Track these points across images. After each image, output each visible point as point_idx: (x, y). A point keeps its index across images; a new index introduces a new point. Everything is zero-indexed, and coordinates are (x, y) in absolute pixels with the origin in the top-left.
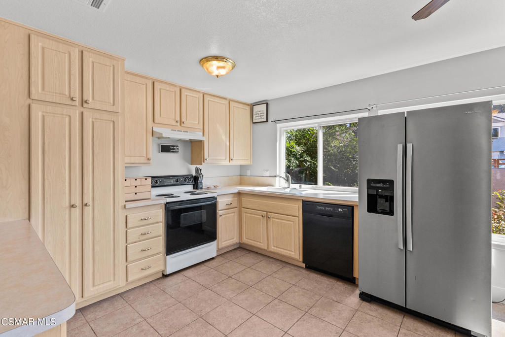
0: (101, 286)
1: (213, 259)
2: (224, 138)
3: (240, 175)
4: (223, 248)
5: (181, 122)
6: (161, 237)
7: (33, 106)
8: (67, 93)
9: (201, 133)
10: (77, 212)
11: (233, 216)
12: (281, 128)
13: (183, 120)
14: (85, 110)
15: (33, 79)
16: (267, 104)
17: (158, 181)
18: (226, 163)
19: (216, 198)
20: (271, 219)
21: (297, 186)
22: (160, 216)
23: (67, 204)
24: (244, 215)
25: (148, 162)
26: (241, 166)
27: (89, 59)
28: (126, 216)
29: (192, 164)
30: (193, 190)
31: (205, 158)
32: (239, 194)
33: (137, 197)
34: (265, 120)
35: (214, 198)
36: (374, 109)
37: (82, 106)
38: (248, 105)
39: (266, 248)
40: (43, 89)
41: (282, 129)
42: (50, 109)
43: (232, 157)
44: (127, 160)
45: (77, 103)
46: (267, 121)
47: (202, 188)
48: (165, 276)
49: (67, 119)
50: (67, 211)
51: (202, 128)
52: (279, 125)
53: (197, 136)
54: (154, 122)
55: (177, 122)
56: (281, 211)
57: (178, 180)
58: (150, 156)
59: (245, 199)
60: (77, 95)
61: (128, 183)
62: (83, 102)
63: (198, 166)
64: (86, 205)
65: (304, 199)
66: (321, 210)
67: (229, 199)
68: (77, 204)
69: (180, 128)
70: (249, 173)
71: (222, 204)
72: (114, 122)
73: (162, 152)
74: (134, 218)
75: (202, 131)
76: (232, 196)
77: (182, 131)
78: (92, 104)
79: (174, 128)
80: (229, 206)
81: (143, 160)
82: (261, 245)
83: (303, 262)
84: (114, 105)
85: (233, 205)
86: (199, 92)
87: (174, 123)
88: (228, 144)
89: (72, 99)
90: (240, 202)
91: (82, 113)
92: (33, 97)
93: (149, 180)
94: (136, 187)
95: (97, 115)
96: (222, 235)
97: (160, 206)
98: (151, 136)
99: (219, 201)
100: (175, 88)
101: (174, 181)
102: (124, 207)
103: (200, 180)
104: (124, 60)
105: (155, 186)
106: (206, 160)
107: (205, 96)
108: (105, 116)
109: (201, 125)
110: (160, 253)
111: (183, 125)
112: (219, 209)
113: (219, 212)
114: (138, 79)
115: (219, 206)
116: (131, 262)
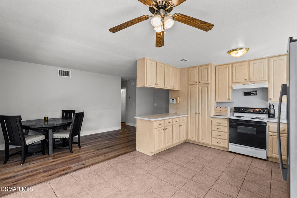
4: (274, 158)
7: (189, 86)
8: (195, 81)
22: (226, 123)
28: (212, 120)
33: (221, 115)
35: (265, 123)
40: (191, 81)
42: (192, 86)
48: (230, 152)
49: (195, 88)
50: (195, 114)
53: (262, 85)
54: (232, 82)
55: (246, 80)
69: (249, 83)
74: (215, 122)
77: (246, 84)
78: (201, 82)
79: (244, 83)
81: (227, 100)
84: (208, 81)
87: (244, 81)
91: (199, 86)
95: (203, 85)
96: (273, 149)
97: (226, 119)
98: (230, 89)
99: (270, 125)
100: (245, 63)
101: (251, 111)
102: (211, 117)
103: (271, 112)
104: (211, 64)
105: (238, 112)
106: (271, 99)
107: (270, 59)
108: (205, 85)
109: (266, 78)
110: (225, 140)
111: (250, 81)
112: (270, 131)
113: (270, 133)
114: (225, 66)
115: (270, 129)
116: (213, 137)
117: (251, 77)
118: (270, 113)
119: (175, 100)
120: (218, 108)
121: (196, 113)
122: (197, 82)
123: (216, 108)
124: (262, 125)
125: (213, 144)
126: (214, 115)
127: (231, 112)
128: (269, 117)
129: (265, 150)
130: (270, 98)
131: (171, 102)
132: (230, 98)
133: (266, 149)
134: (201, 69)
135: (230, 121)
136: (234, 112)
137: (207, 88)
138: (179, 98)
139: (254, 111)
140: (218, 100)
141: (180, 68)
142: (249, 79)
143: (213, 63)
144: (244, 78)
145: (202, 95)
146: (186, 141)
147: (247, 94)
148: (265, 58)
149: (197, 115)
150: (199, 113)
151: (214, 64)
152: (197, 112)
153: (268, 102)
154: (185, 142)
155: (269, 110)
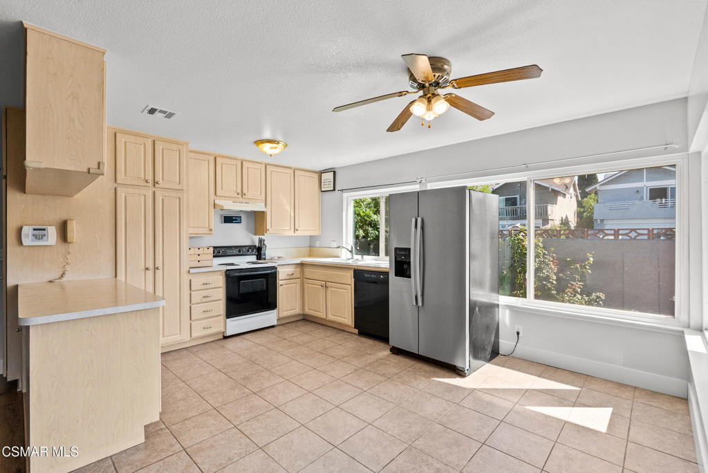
0: (170, 338)
1: (273, 326)
2: (288, 208)
3: (310, 247)
4: (283, 318)
5: (243, 194)
6: (221, 301)
7: (118, 189)
8: (143, 177)
9: (263, 204)
10: (150, 273)
11: (296, 286)
12: (347, 198)
13: (244, 192)
14: (156, 189)
15: (118, 167)
16: (334, 172)
17: (219, 252)
18: (291, 233)
19: (276, 268)
20: (329, 289)
21: (359, 257)
22: (220, 281)
23: (143, 267)
24: (306, 285)
25: (210, 232)
26: (311, 236)
27: (159, 147)
29: (255, 234)
30: (256, 261)
31: (268, 228)
32: (302, 265)
33: (199, 265)
34: (332, 189)
36: (423, 181)
37: (154, 186)
38: (317, 173)
39: (325, 317)
40: (125, 175)
41: (349, 198)
42: (130, 190)
43: (297, 227)
44: (191, 231)
45: (150, 184)
46: (334, 190)
47: (265, 259)
48: (225, 337)
49: (143, 197)
50: (143, 272)
51: (264, 199)
52: (345, 195)
53: (259, 207)
54: (216, 194)
55: (238, 194)
56: (337, 280)
57: (240, 251)
58: (212, 227)
59: (308, 271)
60: (150, 178)
61: (192, 251)
62: (155, 183)
63: (261, 237)
64: (157, 268)
65: (356, 268)
66: (368, 277)
67: (290, 270)
68: (151, 268)
69: (241, 200)
70: (318, 244)
71: (282, 274)
72: (180, 198)
73: (225, 222)
74: (197, 282)
75: (264, 201)
76: (294, 266)
78: (162, 184)
79: (234, 200)
80: (291, 277)
81: (206, 231)
82: (321, 314)
83: (355, 328)
84: (179, 184)
85: (294, 276)
86: (261, 163)
87: (236, 195)
88: (293, 214)
89: (147, 181)
90: (302, 272)
91: (154, 192)
92: (118, 182)
93: (211, 249)
94: (199, 255)
95: (166, 193)
96: (282, 304)
97: (218, 272)
98: (213, 209)
99: (280, 270)
100: (236, 162)
101: (236, 251)
102: (188, 272)
106: (268, 230)
107: (267, 166)
108: (172, 194)
109: (263, 196)
110: (220, 315)
111: (244, 197)
112: (280, 278)
113: (280, 282)
114: (201, 157)
116: (195, 320)
119: (51, 229)
121: (147, 269)
122: (150, 182)
124: (270, 274)
125: (194, 335)
131: (28, 241)
133: (276, 309)
134: (161, 148)
135: (228, 274)
137: (177, 200)
144: (235, 190)
147: (227, 219)
152: (151, 266)
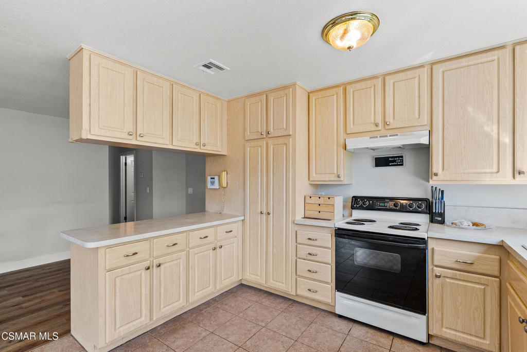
7: (246, 144)
13: (387, 120)
15: (246, 127)
19: (427, 242)
25: (339, 179)
28: (297, 233)
35: (423, 241)
37: (267, 137)
42: (252, 144)
43: (519, 168)
50: (260, 215)
51: (427, 123)
54: (346, 132)
55: (377, 125)
57: (397, 204)
67: (467, 253)
69: (384, 132)
71: (442, 256)
72: (286, 144)
79: (375, 134)
80: (466, 268)
81: (334, 178)
85: (479, 268)
87: (373, 128)
92: (246, 139)
93: (332, 199)
94: (319, 205)
95: (276, 141)
96: (442, 315)
97: (330, 229)
98: (342, 150)
99: (435, 248)
100: (375, 81)
101: (391, 204)
102: (293, 222)
103: (436, 209)
104: (295, 85)
105: (361, 208)
106: (436, 175)
107: (434, 67)
108: (281, 140)
109: (425, 119)
110: (327, 283)
111: (387, 127)
112: (436, 263)
113: (435, 268)
114: (328, 92)
115: (436, 257)
116: (300, 276)
117: (389, 119)
118: (434, 211)
119: (216, 178)
120: (313, 201)
121: (261, 213)
122: (264, 133)
123: (308, 200)
124: (415, 248)
125: (299, 293)
126: (305, 218)
127: (344, 207)
128: (432, 221)
129: (424, 318)
130: (435, 171)
131: (209, 186)
132: (341, 173)
133: (425, 314)
134: (272, 98)
135: (340, 233)
136: (353, 208)
137: (285, 147)
138: (224, 174)
139: (395, 205)
140: (315, 177)
141: (227, 100)
142: (386, 123)
143: (298, 83)
144: (372, 121)
145: (275, 164)
146: (244, 282)
147: (381, 161)
148: (422, 66)
149: (264, 216)
150: (269, 214)
151: (304, 84)
152: (265, 212)
153: (429, 182)
154: (242, 285)
155: (432, 202)
